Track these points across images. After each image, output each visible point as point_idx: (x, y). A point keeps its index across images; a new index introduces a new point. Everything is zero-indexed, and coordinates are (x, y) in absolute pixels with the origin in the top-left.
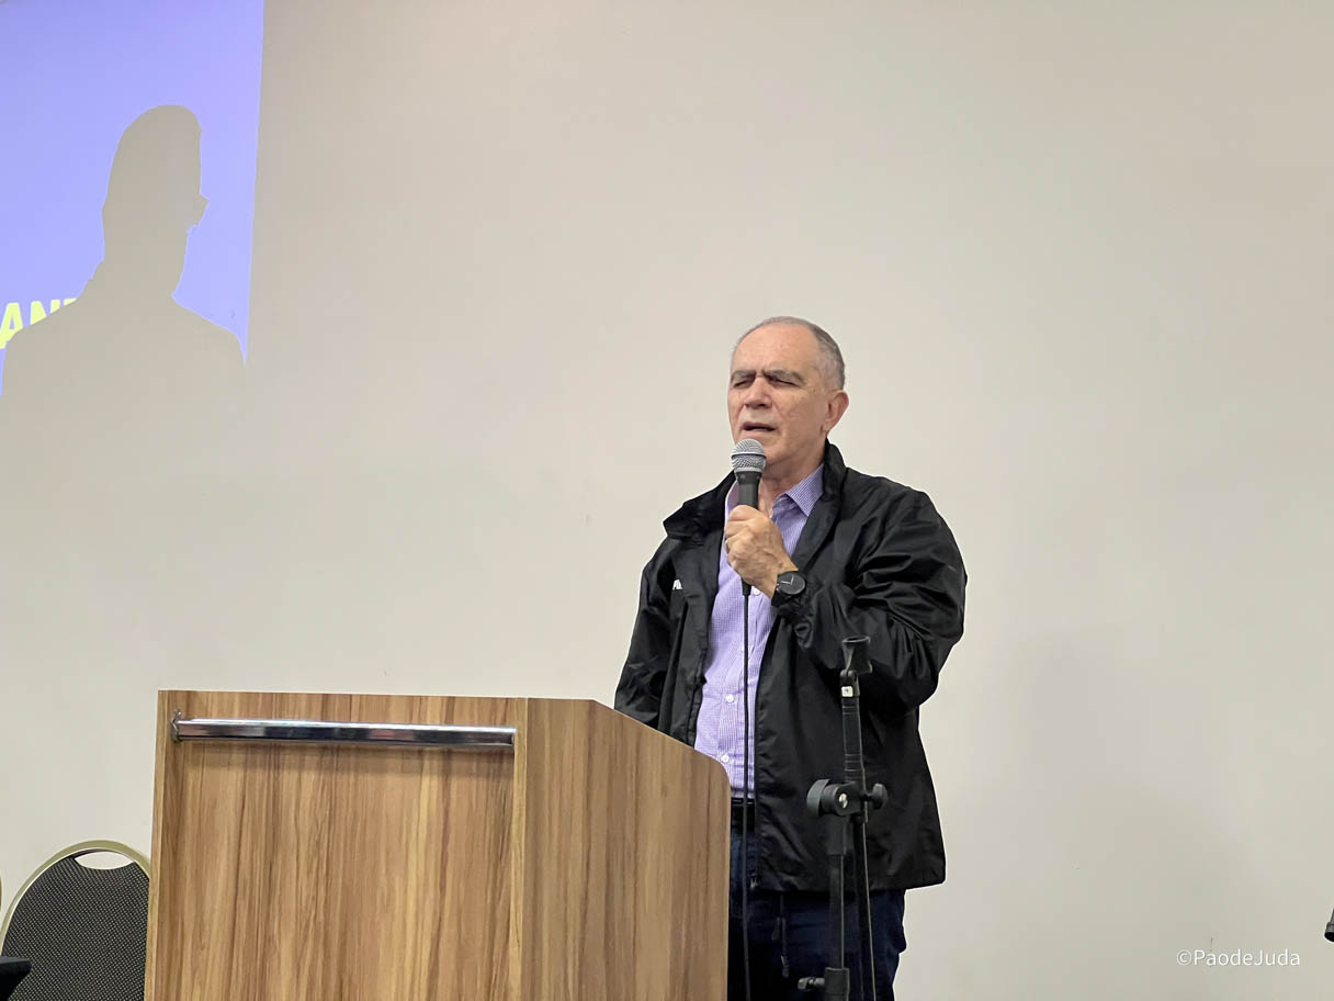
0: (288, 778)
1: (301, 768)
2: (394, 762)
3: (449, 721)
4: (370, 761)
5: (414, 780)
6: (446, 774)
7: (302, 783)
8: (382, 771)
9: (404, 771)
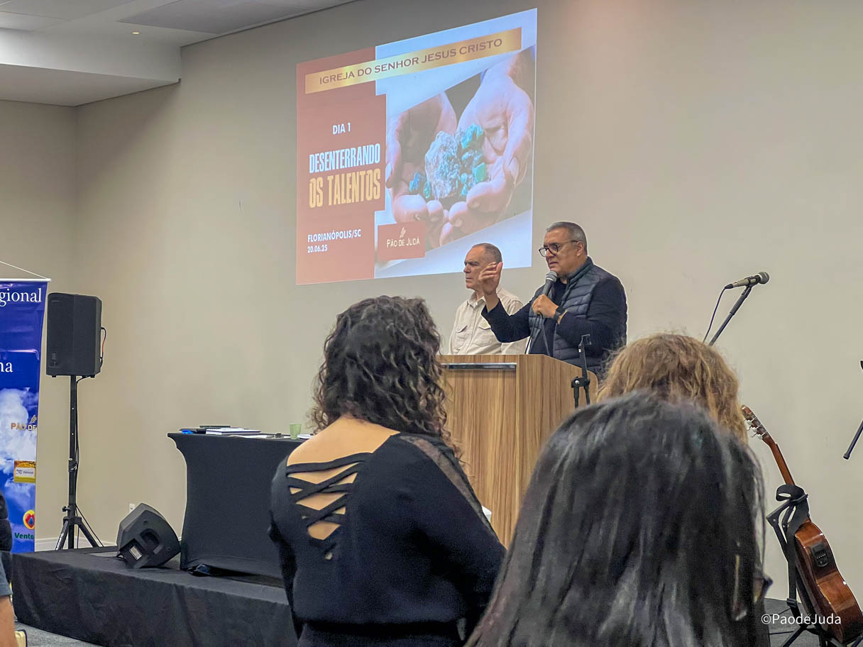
0: (466, 380)
1: (469, 376)
2: (491, 374)
3: (504, 362)
4: (485, 374)
5: (496, 379)
6: (504, 377)
7: (469, 381)
8: (488, 377)
9: (494, 377)
